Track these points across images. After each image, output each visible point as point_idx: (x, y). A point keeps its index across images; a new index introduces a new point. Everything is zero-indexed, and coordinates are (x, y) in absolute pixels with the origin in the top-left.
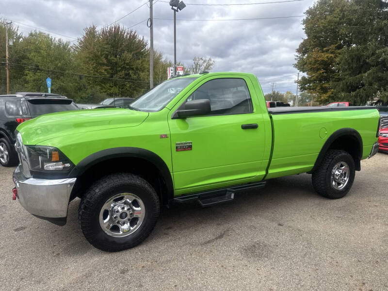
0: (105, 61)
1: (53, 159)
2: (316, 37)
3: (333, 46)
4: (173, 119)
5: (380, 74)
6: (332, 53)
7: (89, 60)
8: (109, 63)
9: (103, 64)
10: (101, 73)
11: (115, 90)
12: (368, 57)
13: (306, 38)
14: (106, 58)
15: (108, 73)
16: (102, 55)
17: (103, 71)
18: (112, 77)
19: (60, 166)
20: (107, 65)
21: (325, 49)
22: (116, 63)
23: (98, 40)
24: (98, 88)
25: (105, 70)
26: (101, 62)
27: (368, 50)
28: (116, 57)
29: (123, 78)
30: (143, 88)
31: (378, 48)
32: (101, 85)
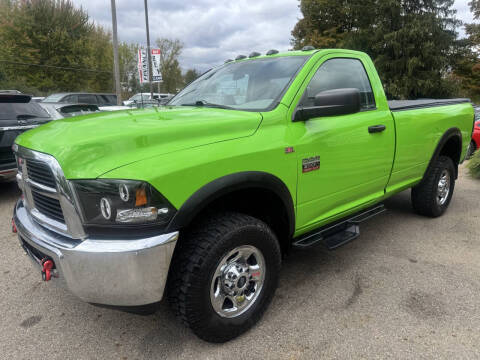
0: (30, 41)
1: (139, 202)
2: (314, 16)
3: (334, 29)
4: (294, 121)
5: (387, 64)
6: (333, 37)
7: (5, 39)
8: (37, 43)
9: (28, 46)
10: (25, 59)
11: (49, 82)
12: (374, 43)
13: (302, 17)
14: (31, 36)
15: (36, 57)
16: (23, 32)
17: (29, 55)
18: (42, 63)
19: (148, 214)
20: (34, 47)
21: (325, 32)
22: (47, 44)
23: (16, 9)
24: (24, 79)
25: (32, 54)
26: (23, 42)
27: (374, 34)
28: (45, 34)
29: (59, 65)
30: (89, 78)
31: (385, 33)
32: (26, 75)
